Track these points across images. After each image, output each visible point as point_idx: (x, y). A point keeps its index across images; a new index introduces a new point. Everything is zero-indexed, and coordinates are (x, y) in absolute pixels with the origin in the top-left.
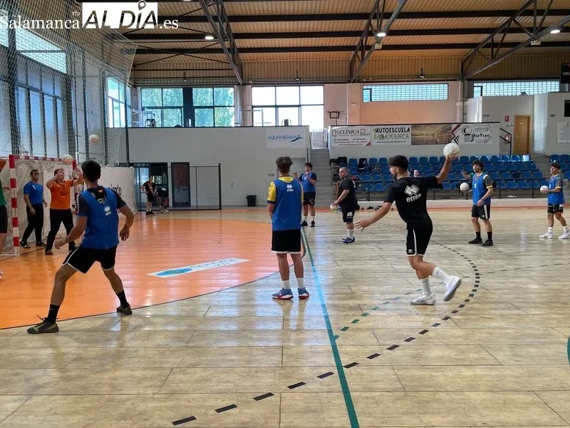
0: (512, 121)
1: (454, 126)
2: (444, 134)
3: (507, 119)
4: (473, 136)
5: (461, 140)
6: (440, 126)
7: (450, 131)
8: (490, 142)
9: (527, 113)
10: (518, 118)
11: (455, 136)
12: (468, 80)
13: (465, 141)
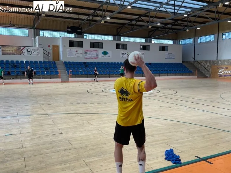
0: (51, 47)
1: (22, 48)
2: (18, 51)
3: (49, 46)
4: (31, 52)
5: (26, 53)
6: (17, 47)
7: (21, 50)
8: (39, 55)
9: (57, 45)
10: (54, 46)
11: (23, 52)
12: (37, 29)
13: (28, 54)
